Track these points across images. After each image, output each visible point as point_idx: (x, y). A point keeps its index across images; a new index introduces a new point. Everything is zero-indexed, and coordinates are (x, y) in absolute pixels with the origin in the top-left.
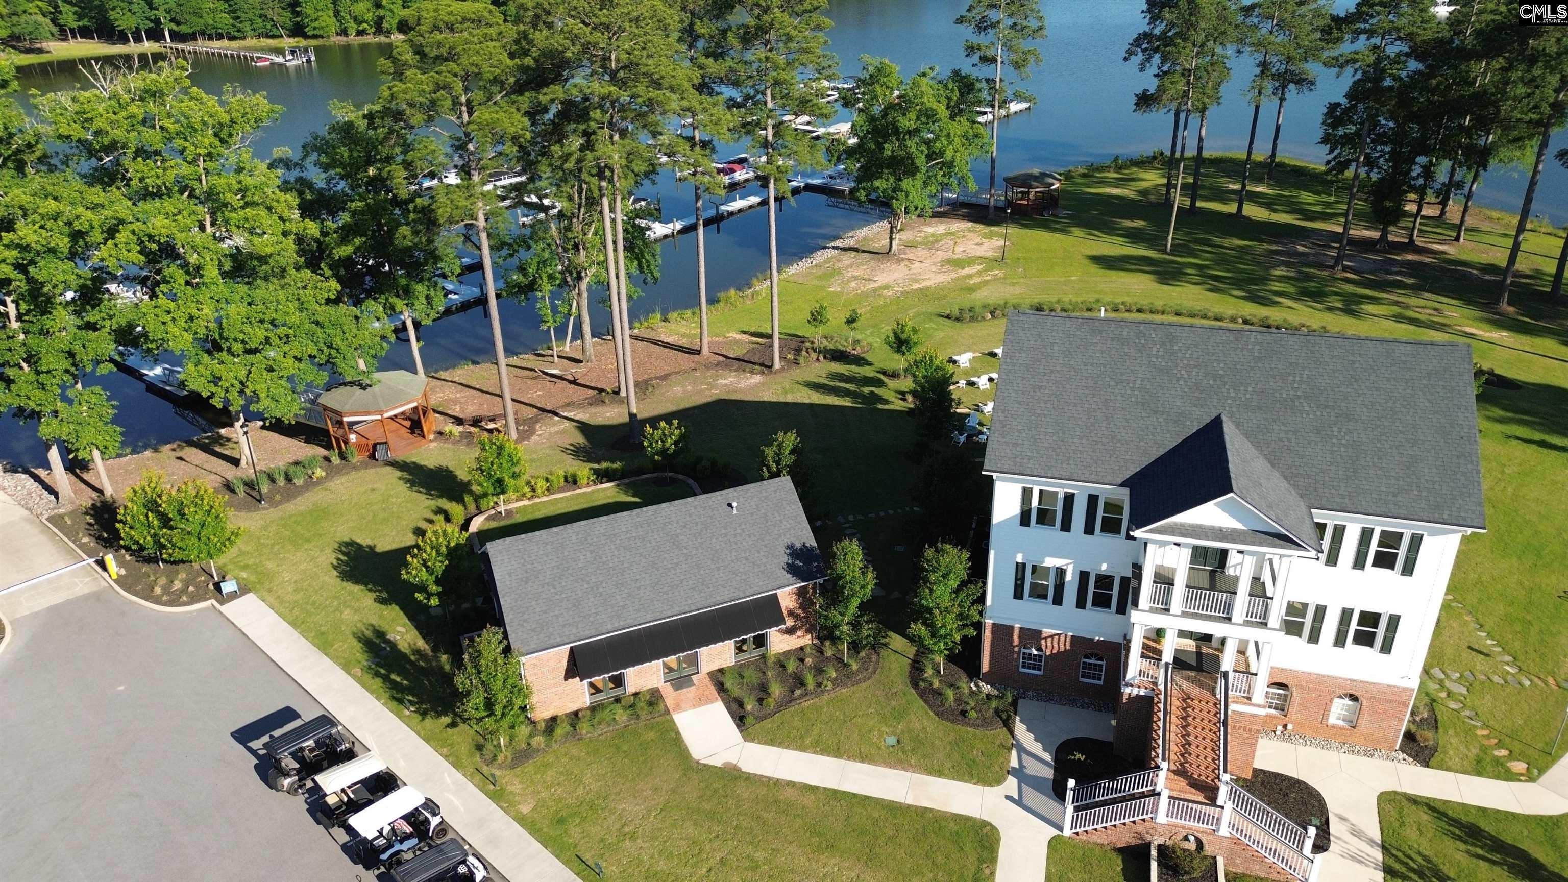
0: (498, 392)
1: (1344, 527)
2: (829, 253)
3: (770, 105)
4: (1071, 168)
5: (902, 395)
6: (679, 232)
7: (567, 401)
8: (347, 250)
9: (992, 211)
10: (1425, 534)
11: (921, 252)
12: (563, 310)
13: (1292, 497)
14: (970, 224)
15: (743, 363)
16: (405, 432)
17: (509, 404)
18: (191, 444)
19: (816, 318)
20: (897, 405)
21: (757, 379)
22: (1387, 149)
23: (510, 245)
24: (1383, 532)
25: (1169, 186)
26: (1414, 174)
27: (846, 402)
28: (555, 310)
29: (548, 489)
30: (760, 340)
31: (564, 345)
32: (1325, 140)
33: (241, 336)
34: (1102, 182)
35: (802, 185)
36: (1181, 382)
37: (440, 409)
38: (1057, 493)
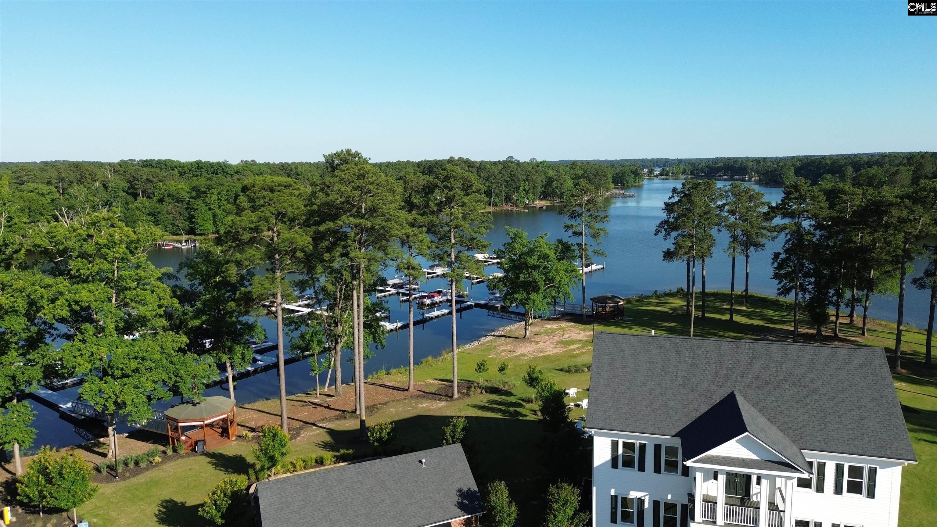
0: (280, 414)
1: (825, 463)
2: (489, 338)
3: (453, 241)
4: (630, 297)
5: (535, 412)
6: (400, 328)
7: (322, 417)
8: (197, 322)
9: (584, 317)
10: (878, 467)
11: (544, 338)
12: (325, 365)
13: (787, 442)
14: (572, 324)
15: (434, 395)
16: (217, 435)
17: (285, 420)
18: (80, 447)
19: (481, 367)
20: (532, 417)
21: (443, 403)
22: (813, 280)
23: (296, 323)
24: (850, 467)
25: (688, 306)
26: (831, 295)
27: (499, 416)
28: (320, 363)
29: (304, 467)
30: (446, 383)
31: (324, 388)
32: (776, 276)
33: (121, 366)
34: (649, 304)
35: (473, 304)
36: (706, 372)
37: (242, 424)
38: (634, 444)
